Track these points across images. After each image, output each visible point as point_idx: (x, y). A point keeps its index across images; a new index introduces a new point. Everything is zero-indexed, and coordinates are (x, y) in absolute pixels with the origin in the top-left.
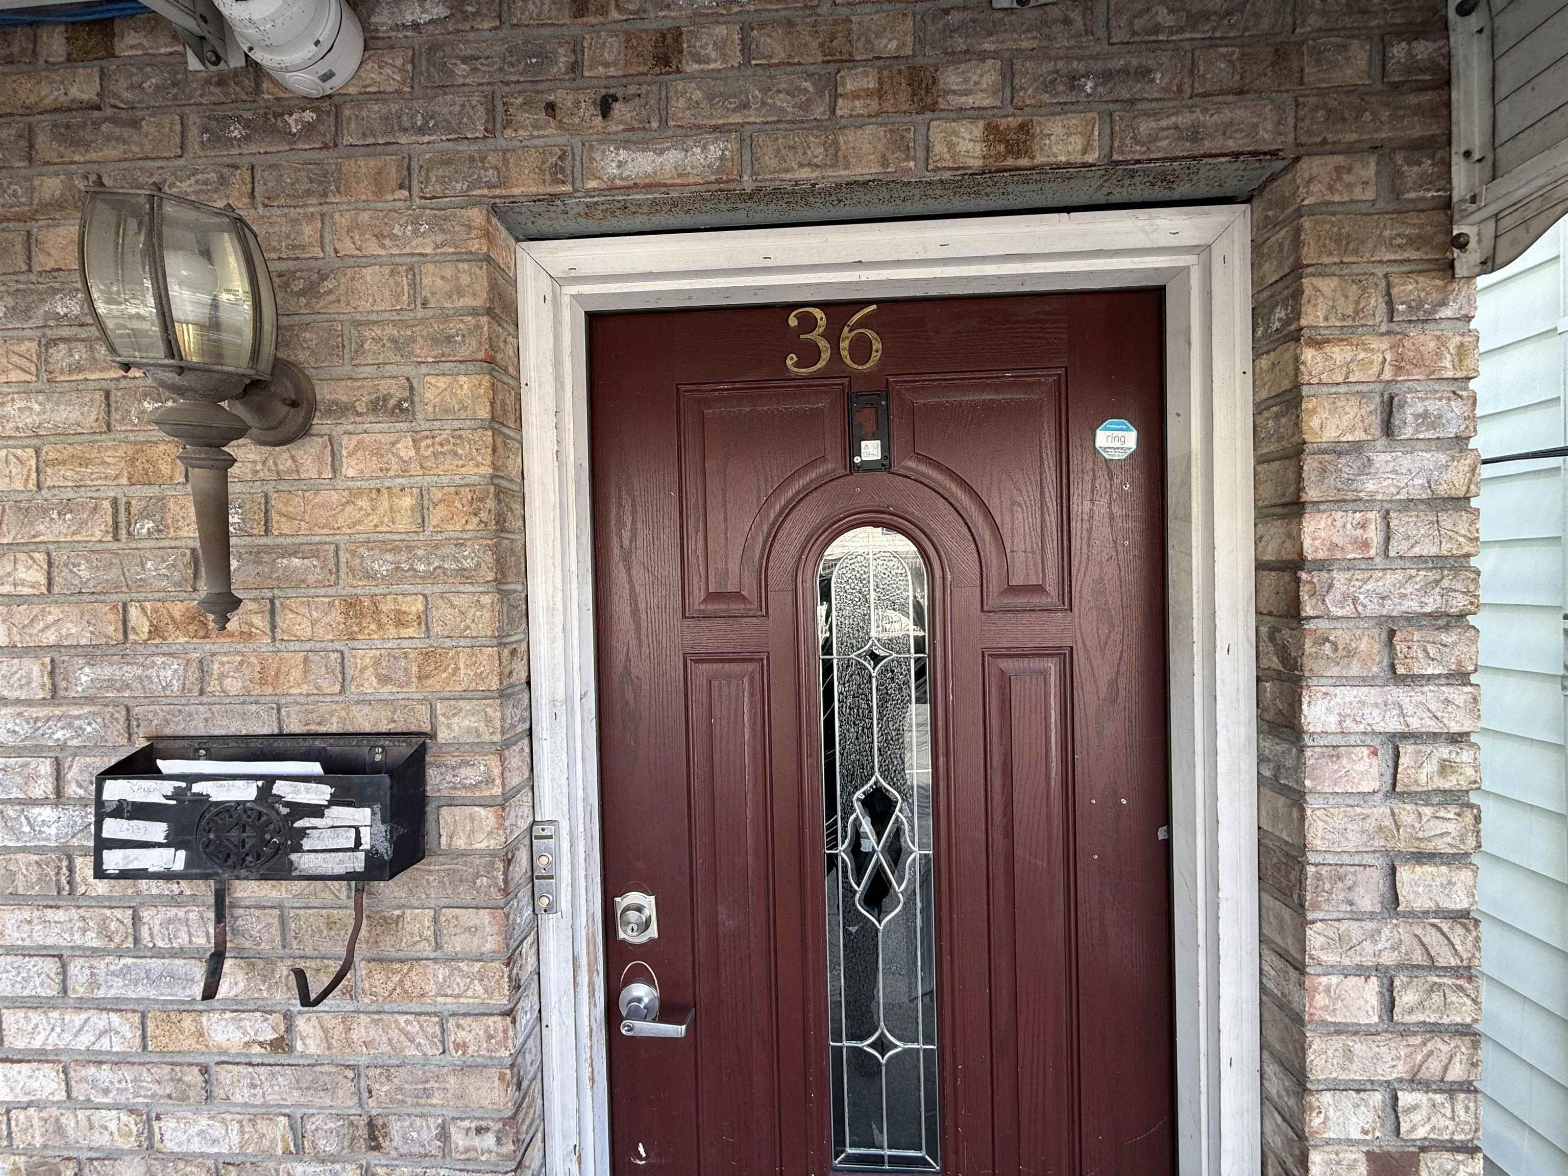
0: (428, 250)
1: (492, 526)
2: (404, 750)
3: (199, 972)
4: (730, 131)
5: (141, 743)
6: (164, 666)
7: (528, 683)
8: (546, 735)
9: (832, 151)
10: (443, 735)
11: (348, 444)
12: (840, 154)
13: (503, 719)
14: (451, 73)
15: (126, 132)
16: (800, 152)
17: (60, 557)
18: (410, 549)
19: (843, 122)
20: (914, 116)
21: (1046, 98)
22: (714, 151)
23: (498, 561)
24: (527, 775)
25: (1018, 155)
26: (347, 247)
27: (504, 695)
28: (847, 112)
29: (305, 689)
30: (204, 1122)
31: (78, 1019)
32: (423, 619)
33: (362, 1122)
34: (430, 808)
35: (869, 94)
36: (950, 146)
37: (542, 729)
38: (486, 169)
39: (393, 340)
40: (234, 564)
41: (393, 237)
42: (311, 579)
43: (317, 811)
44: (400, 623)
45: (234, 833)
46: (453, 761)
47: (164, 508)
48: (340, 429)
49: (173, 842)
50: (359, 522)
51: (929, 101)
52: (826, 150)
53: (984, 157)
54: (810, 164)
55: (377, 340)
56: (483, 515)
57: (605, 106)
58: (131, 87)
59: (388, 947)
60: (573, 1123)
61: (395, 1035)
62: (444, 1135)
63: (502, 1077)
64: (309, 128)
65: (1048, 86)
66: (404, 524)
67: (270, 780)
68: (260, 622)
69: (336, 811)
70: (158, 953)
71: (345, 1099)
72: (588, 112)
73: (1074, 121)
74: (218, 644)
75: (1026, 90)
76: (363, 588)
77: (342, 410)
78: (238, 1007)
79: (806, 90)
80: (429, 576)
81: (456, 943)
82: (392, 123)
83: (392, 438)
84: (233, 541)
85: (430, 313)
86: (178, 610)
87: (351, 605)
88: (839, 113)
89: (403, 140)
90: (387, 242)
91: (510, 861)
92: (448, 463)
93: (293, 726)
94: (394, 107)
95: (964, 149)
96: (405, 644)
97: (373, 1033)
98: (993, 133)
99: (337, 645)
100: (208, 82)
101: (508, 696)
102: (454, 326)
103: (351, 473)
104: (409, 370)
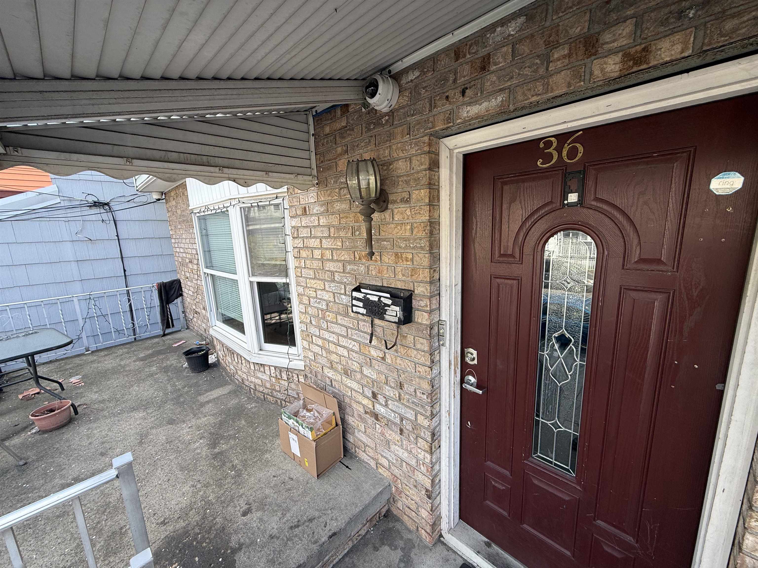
0: (414, 152)
1: (429, 234)
2: (407, 294)
3: (369, 337)
4: (505, 89)
5: (358, 284)
6: (361, 267)
7: (439, 280)
8: (444, 295)
9: (546, 87)
10: (416, 292)
11: (396, 211)
12: (549, 87)
13: (430, 289)
14: (420, 94)
15: (351, 132)
16: (532, 90)
17: (344, 240)
18: (409, 241)
19: (552, 72)
20: (586, 60)
21: (662, 29)
22: (499, 99)
23: (430, 244)
24: (438, 306)
25: (641, 64)
26: (395, 155)
27: (431, 283)
28: (553, 68)
29: (387, 275)
30: (370, 371)
31: (350, 341)
32: (412, 260)
33: (399, 382)
34: (413, 310)
35: (564, 57)
36: (602, 70)
37: (443, 293)
38: (429, 123)
39: (405, 181)
40: (373, 243)
41: (406, 150)
42: (388, 247)
43: (389, 306)
44: (407, 261)
45: (374, 308)
46: (418, 299)
47: (360, 229)
48: (394, 207)
49: (364, 307)
50: (398, 233)
51: (593, 51)
52: (543, 87)
53: (621, 70)
54: (536, 95)
55: (402, 181)
56: (426, 231)
57: (463, 93)
58: (352, 120)
59: (404, 342)
60: (448, 405)
61: (405, 364)
62: (415, 391)
63: (428, 383)
64: (387, 121)
65: (664, 22)
66: (408, 234)
67: (380, 297)
68: (378, 258)
69: (392, 306)
70: (362, 332)
71: (395, 375)
72: (458, 95)
73: (677, 37)
74: (370, 262)
75: (649, 29)
76: (399, 250)
77: (395, 202)
78: (375, 347)
79: (537, 63)
80: (413, 248)
81: (419, 346)
82: (406, 115)
83: (405, 209)
84: (373, 237)
85: (414, 171)
86: (363, 253)
87: (396, 254)
88: (550, 69)
89: (408, 119)
90: (404, 152)
91: (431, 329)
92: (418, 216)
93: (385, 285)
94: (406, 109)
95: (610, 69)
96: (408, 266)
97: (401, 362)
98: (627, 57)
99: (394, 265)
100: (366, 114)
101: (432, 283)
102: (420, 175)
103: (396, 219)
104: (409, 189)
